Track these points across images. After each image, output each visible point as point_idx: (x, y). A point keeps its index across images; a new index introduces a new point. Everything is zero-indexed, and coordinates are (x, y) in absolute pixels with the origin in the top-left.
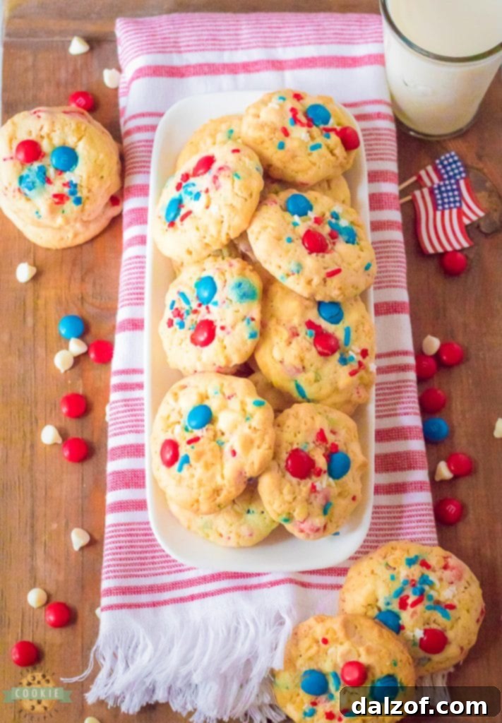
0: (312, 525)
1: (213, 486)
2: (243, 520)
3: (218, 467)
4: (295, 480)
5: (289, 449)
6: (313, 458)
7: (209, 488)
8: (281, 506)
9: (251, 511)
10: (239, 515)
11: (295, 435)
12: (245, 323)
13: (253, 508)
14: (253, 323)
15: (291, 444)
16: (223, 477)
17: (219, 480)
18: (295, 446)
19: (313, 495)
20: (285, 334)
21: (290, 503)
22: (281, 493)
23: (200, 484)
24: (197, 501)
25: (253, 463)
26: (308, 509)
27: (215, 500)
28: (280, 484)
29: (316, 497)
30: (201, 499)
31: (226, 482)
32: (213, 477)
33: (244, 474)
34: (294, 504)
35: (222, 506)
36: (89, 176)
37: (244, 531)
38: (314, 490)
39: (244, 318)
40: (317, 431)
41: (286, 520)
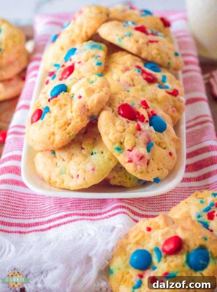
0: (138, 151)
1: (65, 120)
2: (88, 160)
3: (69, 106)
4: (125, 120)
5: (121, 103)
6: (138, 111)
7: (61, 121)
8: (114, 134)
9: (94, 153)
10: (85, 157)
11: (125, 97)
12: (94, 58)
13: (95, 150)
14: (99, 58)
15: (123, 101)
16: (72, 112)
17: (69, 115)
18: (125, 102)
19: (138, 132)
20: (121, 67)
23: (56, 120)
24: (53, 134)
25: (93, 100)
26: (135, 139)
27: (65, 129)
28: (114, 120)
29: (141, 134)
30: (56, 131)
31: (74, 114)
32: (65, 113)
33: (87, 107)
34: (124, 133)
35: (71, 134)
36: (7, 39)
37: (89, 167)
38: (139, 129)
39: (93, 56)
40: (141, 101)
41: (119, 149)
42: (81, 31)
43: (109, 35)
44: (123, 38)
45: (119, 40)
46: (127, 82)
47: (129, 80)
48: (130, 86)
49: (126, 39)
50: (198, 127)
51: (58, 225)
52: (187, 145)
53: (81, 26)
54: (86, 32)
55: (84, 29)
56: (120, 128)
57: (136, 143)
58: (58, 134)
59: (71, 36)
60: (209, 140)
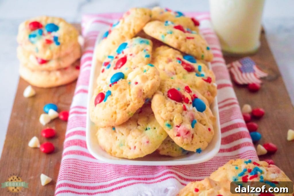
0: (185, 127)
1: (125, 101)
2: (143, 134)
3: (128, 90)
4: (173, 102)
5: (169, 88)
6: (184, 95)
7: (122, 103)
8: (165, 113)
9: (148, 129)
10: (141, 132)
11: (172, 84)
12: (143, 51)
13: (149, 126)
14: (147, 52)
15: (171, 86)
16: (130, 95)
17: (128, 98)
18: (173, 87)
19: (184, 112)
20: (165, 59)
21: (171, 112)
22: (165, 105)
23: (117, 101)
24: (115, 113)
25: (148, 85)
26: (182, 118)
27: (125, 109)
28: (165, 101)
29: (186, 113)
30: (118, 111)
31: (132, 97)
32: (124, 96)
33: (143, 91)
34: (173, 113)
35: (130, 113)
36: (64, 35)
37: (144, 140)
38: (185, 109)
39: (142, 50)
40: (185, 86)
41: (169, 125)
42: (129, 29)
43: (153, 32)
44: (165, 35)
45: (163, 37)
46: (171, 71)
47: (172, 69)
48: (173, 74)
49: (168, 36)
50: (227, 108)
51: (120, 188)
52: (220, 122)
53: (129, 25)
54: (134, 30)
55: (132, 28)
56: (170, 108)
57: (183, 120)
58: (120, 113)
59: (121, 33)
60: (237, 118)
